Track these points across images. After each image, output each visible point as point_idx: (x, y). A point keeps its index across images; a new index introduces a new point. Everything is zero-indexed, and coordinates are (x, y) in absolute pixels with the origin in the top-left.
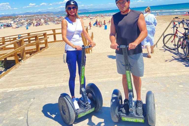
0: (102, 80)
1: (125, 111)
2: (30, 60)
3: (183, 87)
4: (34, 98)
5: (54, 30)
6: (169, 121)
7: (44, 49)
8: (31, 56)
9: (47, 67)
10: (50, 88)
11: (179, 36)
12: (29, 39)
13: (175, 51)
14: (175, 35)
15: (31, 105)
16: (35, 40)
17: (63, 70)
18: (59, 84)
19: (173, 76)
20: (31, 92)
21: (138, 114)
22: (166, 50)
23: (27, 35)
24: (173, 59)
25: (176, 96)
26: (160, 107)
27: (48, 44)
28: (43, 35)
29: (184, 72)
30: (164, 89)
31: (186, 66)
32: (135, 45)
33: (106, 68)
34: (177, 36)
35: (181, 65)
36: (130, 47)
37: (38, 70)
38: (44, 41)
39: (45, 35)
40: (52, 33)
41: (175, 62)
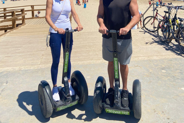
0: (83, 62)
1: (109, 101)
2: (4, 38)
3: (166, 72)
4: (7, 82)
5: (32, 7)
6: (155, 111)
7: (21, 26)
8: (6, 33)
9: (24, 46)
10: (25, 71)
11: (159, 19)
12: (5, 14)
13: (154, 33)
14: (155, 18)
15: (3, 90)
16: (12, 16)
17: (41, 50)
18: (35, 66)
19: (155, 60)
20: (4, 75)
21: (123, 105)
22: (146, 32)
23: (3, 10)
24: (153, 42)
25: (160, 82)
26: (145, 94)
27: (26, 20)
28: (20, 10)
29: (165, 55)
30: (147, 74)
31: (167, 49)
32: (127, 30)
33: (87, 49)
34: (157, 19)
35: (162, 49)
36: (121, 32)
37: (13, 49)
38: (21, 17)
39: (22, 11)
40: (31, 9)
41: (155, 44)
